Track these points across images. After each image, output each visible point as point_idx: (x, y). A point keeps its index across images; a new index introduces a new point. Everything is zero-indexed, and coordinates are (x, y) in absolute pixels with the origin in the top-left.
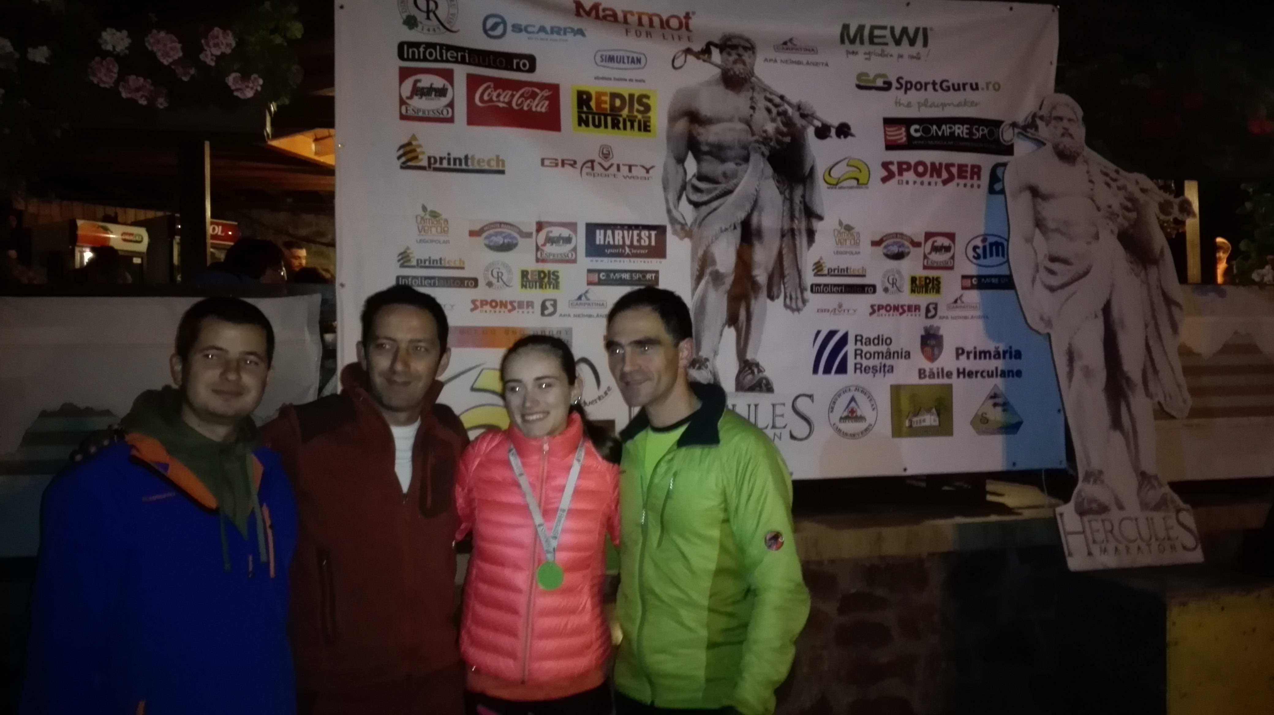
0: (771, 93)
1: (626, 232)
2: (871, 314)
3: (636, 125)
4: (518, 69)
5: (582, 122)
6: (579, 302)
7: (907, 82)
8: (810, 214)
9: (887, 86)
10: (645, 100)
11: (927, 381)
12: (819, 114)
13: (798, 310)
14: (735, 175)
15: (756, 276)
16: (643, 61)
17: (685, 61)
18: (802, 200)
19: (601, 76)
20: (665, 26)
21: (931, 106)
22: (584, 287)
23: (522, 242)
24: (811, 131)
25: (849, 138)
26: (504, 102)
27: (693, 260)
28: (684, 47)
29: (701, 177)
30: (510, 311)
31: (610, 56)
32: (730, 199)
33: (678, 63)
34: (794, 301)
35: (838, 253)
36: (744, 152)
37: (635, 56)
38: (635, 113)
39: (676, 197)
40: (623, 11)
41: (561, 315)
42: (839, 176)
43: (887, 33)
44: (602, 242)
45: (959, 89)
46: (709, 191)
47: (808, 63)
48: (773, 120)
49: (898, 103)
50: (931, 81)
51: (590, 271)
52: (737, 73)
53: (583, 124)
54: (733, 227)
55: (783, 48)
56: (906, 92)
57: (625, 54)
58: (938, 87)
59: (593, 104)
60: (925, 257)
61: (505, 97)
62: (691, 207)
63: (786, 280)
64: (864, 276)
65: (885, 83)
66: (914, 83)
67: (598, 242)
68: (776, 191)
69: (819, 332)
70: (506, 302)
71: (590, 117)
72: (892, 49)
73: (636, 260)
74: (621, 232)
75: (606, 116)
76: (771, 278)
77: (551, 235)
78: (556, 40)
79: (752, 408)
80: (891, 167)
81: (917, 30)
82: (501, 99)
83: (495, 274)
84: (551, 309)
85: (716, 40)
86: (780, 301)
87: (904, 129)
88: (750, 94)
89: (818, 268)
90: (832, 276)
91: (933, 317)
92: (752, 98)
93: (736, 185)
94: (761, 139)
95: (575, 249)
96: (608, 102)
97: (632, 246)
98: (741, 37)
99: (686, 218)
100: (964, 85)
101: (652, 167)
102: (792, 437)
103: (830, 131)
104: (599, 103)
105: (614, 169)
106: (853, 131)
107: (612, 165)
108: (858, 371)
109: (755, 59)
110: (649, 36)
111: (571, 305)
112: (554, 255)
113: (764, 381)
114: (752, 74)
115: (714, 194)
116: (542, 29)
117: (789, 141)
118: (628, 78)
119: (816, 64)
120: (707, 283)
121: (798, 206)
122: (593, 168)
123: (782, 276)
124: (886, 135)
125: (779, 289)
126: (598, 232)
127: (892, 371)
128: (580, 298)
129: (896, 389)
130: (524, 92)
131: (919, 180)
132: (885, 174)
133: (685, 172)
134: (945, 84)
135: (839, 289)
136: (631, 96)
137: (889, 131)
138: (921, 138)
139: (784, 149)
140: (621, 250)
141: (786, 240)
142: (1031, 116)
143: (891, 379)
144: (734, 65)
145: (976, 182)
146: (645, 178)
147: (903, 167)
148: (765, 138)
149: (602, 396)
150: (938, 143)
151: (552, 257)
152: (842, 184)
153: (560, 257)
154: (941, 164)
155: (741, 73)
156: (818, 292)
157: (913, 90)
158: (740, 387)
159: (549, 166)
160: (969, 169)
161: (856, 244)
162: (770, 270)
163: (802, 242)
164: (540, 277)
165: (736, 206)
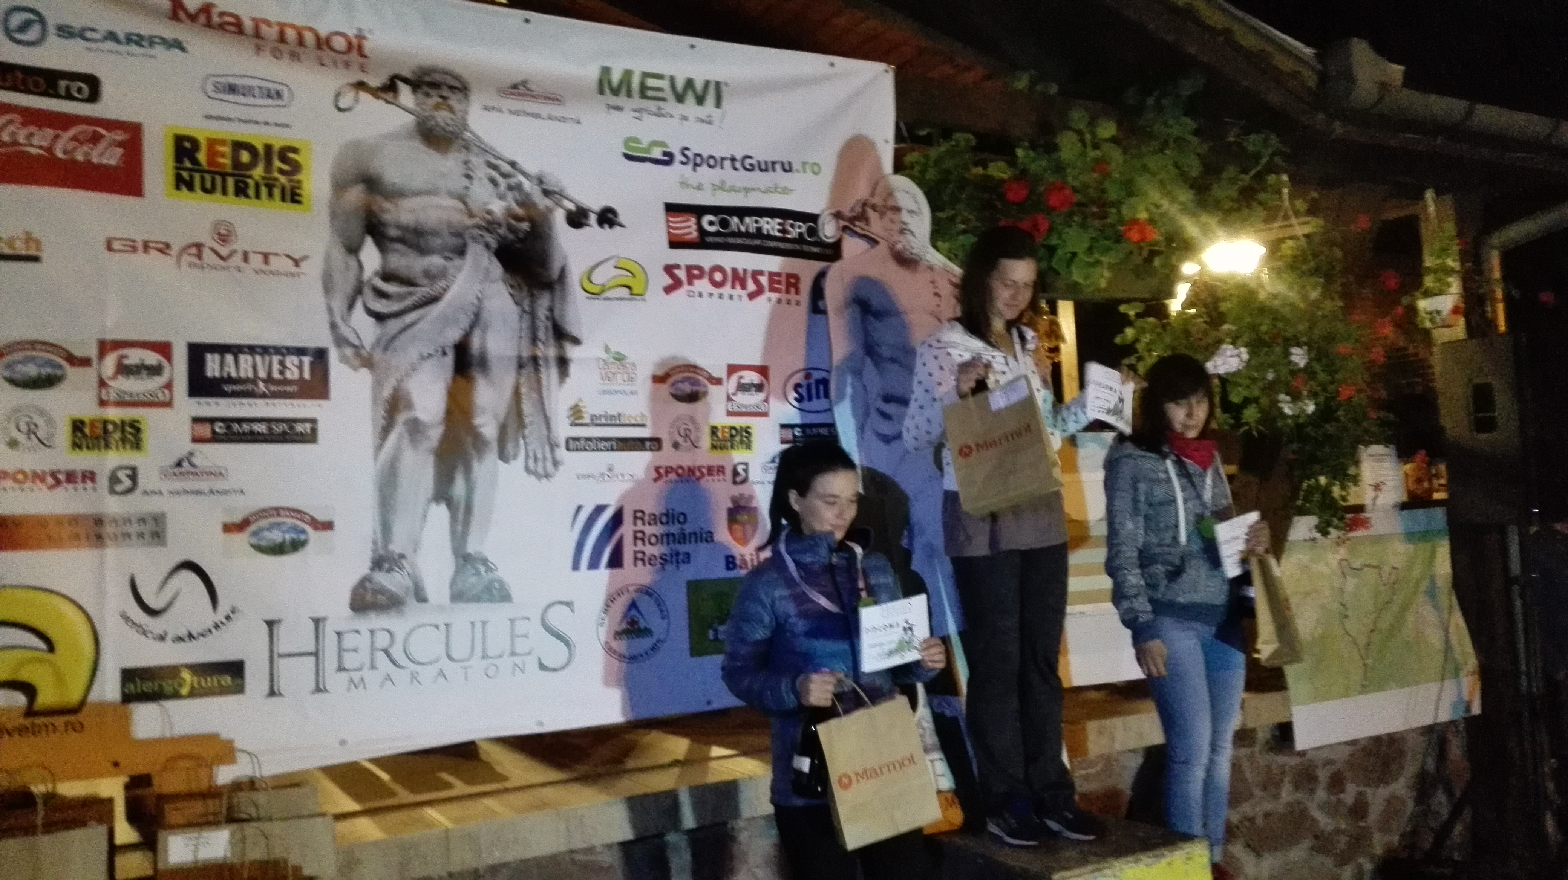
0: (496, 157)
1: (258, 358)
2: (655, 480)
3: (277, 192)
4: (69, 97)
5: (182, 182)
6: (177, 470)
7: (695, 155)
8: (561, 335)
9: (668, 159)
10: (291, 155)
11: (737, 573)
12: (570, 192)
13: (547, 476)
14: (443, 274)
15: (480, 426)
16: (286, 96)
17: (356, 100)
18: (547, 313)
19: (213, 113)
20: (325, 47)
21: (729, 190)
22: (187, 446)
23: (73, 374)
24: (559, 218)
25: (617, 229)
26: (41, 147)
27: (375, 400)
28: (353, 80)
29: (387, 276)
30: (51, 487)
31: (228, 85)
32: (436, 309)
33: (344, 103)
34: (540, 464)
35: (605, 392)
36: (457, 242)
37: (272, 86)
38: (276, 175)
39: (345, 306)
40: (253, 19)
41: (145, 493)
42: (603, 282)
43: (664, 84)
44: (217, 374)
45: (767, 169)
46: (401, 297)
47: (550, 118)
48: (501, 197)
49: (684, 184)
50: (729, 156)
51: (197, 420)
52: (442, 124)
53: (184, 189)
54: (440, 352)
55: (512, 94)
56: (694, 170)
57: (255, 83)
58: (738, 165)
59: (202, 157)
60: (729, 399)
61: (42, 139)
62: (371, 322)
63: (527, 432)
64: (643, 425)
65: (665, 154)
66: (705, 157)
67: (209, 374)
68: (509, 301)
69: (579, 508)
70: (44, 473)
72: (672, 106)
73: (277, 401)
74: (249, 358)
75: (224, 176)
76: (503, 430)
77: (126, 362)
78: (136, 55)
79: (478, 626)
80: (676, 272)
81: (707, 84)
82: (36, 141)
83: (23, 427)
84: (128, 483)
86: (519, 463)
87: (693, 220)
88: (463, 156)
89: (576, 413)
90: (597, 425)
91: (745, 482)
92: (466, 163)
93: (445, 290)
94: (483, 223)
95: (169, 386)
96: (229, 156)
97: (269, 380)
98: (445, 72)
99: (361, 336)
100: (774, 163)
101: (305, 258)
102: (542, 667)
103: (587, 217)
104: (212, 155)
105: (237, 260)
106: (622, 218)
107: (233, 253)
108: (639, 563)
109: (469, 104)
110: (296, 59)
111: (164, 474)
112: (131, 395)
113: (497, 585)
114: (465, 126)
115: (409, 302)
116: (112, 36)
117: (528, 229)
118: (261, 120)
119: (563, 120)
120: (401, 436)
121: (543, 324)
122: (199, 256)
123: (521, 425)
124: (669, 227)
125: (517, 446)
126: (209, 357)
127: (689, 562)
128: (179, 464)
129: (694, 587)
130: (80, 133)
131: (716, 291)
132: (669, 281)
133: (361, 267)
134: (748, 161)
135: (608, 444)
136: (268, 148)
137: (674, 222)
138: (717, 234)
139: (520, 240)
140: (250, 387)
141: (524, 371)
142: (860, 205)
143: (689, 572)
144: (436, 113)
145: (793, 297)
146: (293, 275)
147: (694, 273)
148: (490, 223)
149: (222, 623)
150: (739, 241)
151: (127, 398)
152: (608, 294)
153: (142, 398)
154: (745, 271)
155: (448, 125)
156: (577, 450)
157: (705, 167)
158: (458, 596)
159: (120, 251)
160: (783, 279)
161: (631, 379)
162: (501, 418)
163: (550, 375)
164: (106, 431)
165: (446, 321)
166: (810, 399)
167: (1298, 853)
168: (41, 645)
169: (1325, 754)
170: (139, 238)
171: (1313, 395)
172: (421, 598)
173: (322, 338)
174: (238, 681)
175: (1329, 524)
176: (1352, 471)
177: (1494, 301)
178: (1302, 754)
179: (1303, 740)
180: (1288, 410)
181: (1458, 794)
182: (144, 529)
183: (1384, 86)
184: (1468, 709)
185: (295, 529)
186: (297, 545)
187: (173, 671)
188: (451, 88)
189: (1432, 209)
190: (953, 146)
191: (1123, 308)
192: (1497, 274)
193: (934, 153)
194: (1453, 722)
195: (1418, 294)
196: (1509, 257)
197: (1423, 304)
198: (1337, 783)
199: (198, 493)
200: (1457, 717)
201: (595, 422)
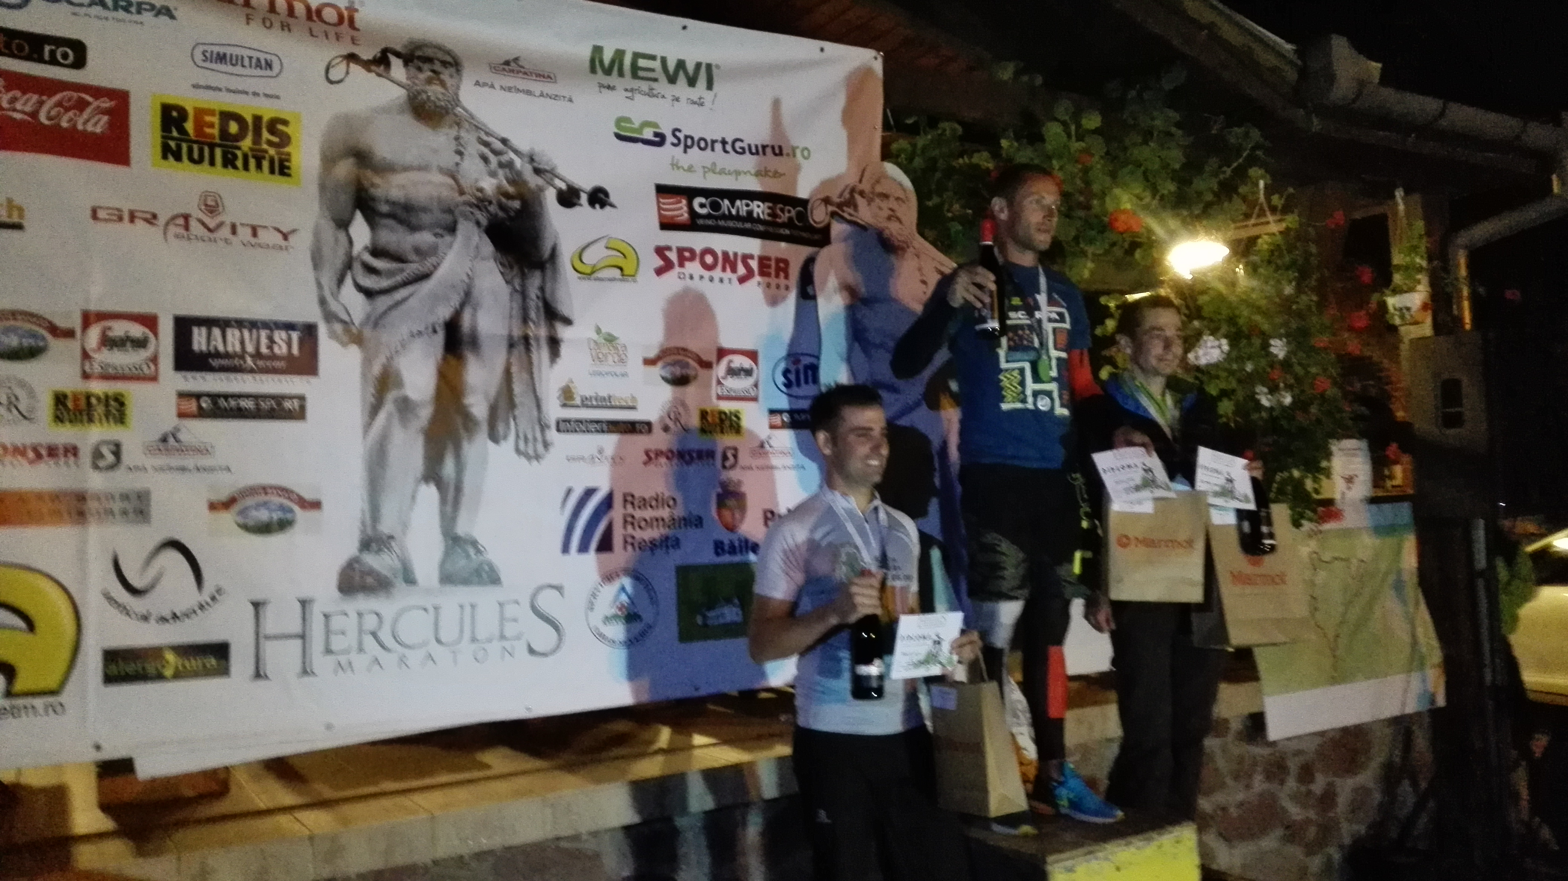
0: (487, 134)
1: (246, 333)
2: (645, 463)
3: (266, 164)
4: (53, 62)
6: (161, 446)
7: (686, 137)
8: (552, 315)
9: (659, 140)
10: (280, 127)
11: (726, 559)
12: (561, 171)
13: (537, 457)
14: (433, 250)
15: (470, 405)
16: (276, 67)
17: (347, 73)
18: (538, 292)
19: (202, 83)
20: (315, 18)
21: (720, 173)
22: (173, 421)
23: (56, 345)
24: (550, 196)
25: (608, 209)
26: (24, 113)
27: (365, 377)
28: (345, 52)
29: (377, 251)
30: (32, 462)
31: (218, 54)
32: (426, 287)
33: (335, 75)
34: (530, 445)
35: (595, 373)
36: (448, 218)
37: (262, 57)
38: (265, 146)
39: (335, 281)
41: (129, 469)
42: (594, 262)
43: (657, 65)
44: (204, 348)
45: (757, 153)
46: (390, 274)
47: (542, 95)
48: (493, 174)
49: (675, 165)
50: (720, 139)
51: (182, 395)
52: (432, 98)
53: (171, 158)
54: (430, 329)
55: (504, 70)
56: (685, 152)
57: (246, 53)
58: (729, 148)
59: (189, 126)
60: (719, 383)
61: (25, 104)
62: (360, 298)
63: (517, 412)
64: (633, 408)
65: (656, 135)
66: (696, 139)
67: (196, 347)
68: (499, 279)
69: (569, 492)
70: (25, 447)
71: (184, 146)
72: (663, 86)
73: (264, 377)
74: (237, 332)
75: (212, 147)
76: (493, 409)
77: (110, 334)
78: (123, 21)
80: (668, 253)
81: (698, 66)
82: (18, 106)
83: (4, 399)
84: (110, 458)
85: (399, 48)
87: (684, 202)
88: (453, 132)
90: (587, 407)
91: (733, 467)
92: (457, 138)
93: (436, 267)
94: (474, 201)
95: (154, 359)
96: (217, 126)
97: (258, 355)
98: (439, 48)
99: (351, 312)
100: (764, 147)
101: (294, 231)
102: (532, 651)
103: (578, 197)
104: (200, 125)
105: (225, 232)
106: (613, 199)
107: (221, 225)
108: (629, 548)
109: (460, 80)
110: (286, 28)
111: (149, 450)
112: (115, 367)
113: (486, 568)
114: (457, 102)
115: (399, 278)
117: (518, 207)
118: (251, 90)
119: (556, 97)
120: (389, 416)
121: (534, 303)
122: (187, 227)
123: (512, 405)
124: (659, 208)
125: (507, 426)
126: (195, 330)
127: (678, 547)
128: (164, 440)
129: (684, 572)
130: (63, 99)
131: (707, 274)
132: (660, 263)
133: (351, 242)
134: (738, 145)
135: (598, 427)
136: (257, 119)
137: (664, 204)
138: (708, 216)
139: (510, 218)
140: (236, 362)
141: (516, 352)
142: (848, 191)
143: (676, 558)
144: (428, 88)
145: (782, 281)
146: (281, 248)
147: (685, 255)
148: (481, 200)
149: (207, 604)
150: (731, 224)
151: (111, 371)
152: (600, 275)
153: (127, 371)
154: (736, 254)
155: (439, 99)
156: (568, 431)
157: (696, 148)
158: (447, 578)
159: (106, 220)
160: (773, 264)
161: (622, 361)
162: (492, 398)
163: (542, 354)
164: (89, 404)
165: (436, 298)
166: (799, 384)
167: (1269, 842)
168: (21, 624)
169: (1294, 746)
170: (126, 207)
171: (1289, 387)
172: (409, 579)
173: (311, 313)
174: (223, 662)
175: (1302, 516)
176: (1324, 464)
177: (1460, 297)
178: (1274, 744)
179: (1275, 731)
180: (1265, 402)
181: (1423, 785)
182: (126, 505)
183: (1362, 84)
184: (1433, 701)
185: (282, 508)
186: (284, 525)
187: (156, 652)
188: (445, 64)
189: (1401, 207)
190: (940, 135)
191: (1103, 300)
192: (1463, 272)
193: (921, 141)
194: (1418, 714)
195: (1387, 292)
196: (1476, 257)
197: (1392, 302)
198: (1306, 774)
199: (183, 469)
200: (1420, 709)
201: (586, 403)
